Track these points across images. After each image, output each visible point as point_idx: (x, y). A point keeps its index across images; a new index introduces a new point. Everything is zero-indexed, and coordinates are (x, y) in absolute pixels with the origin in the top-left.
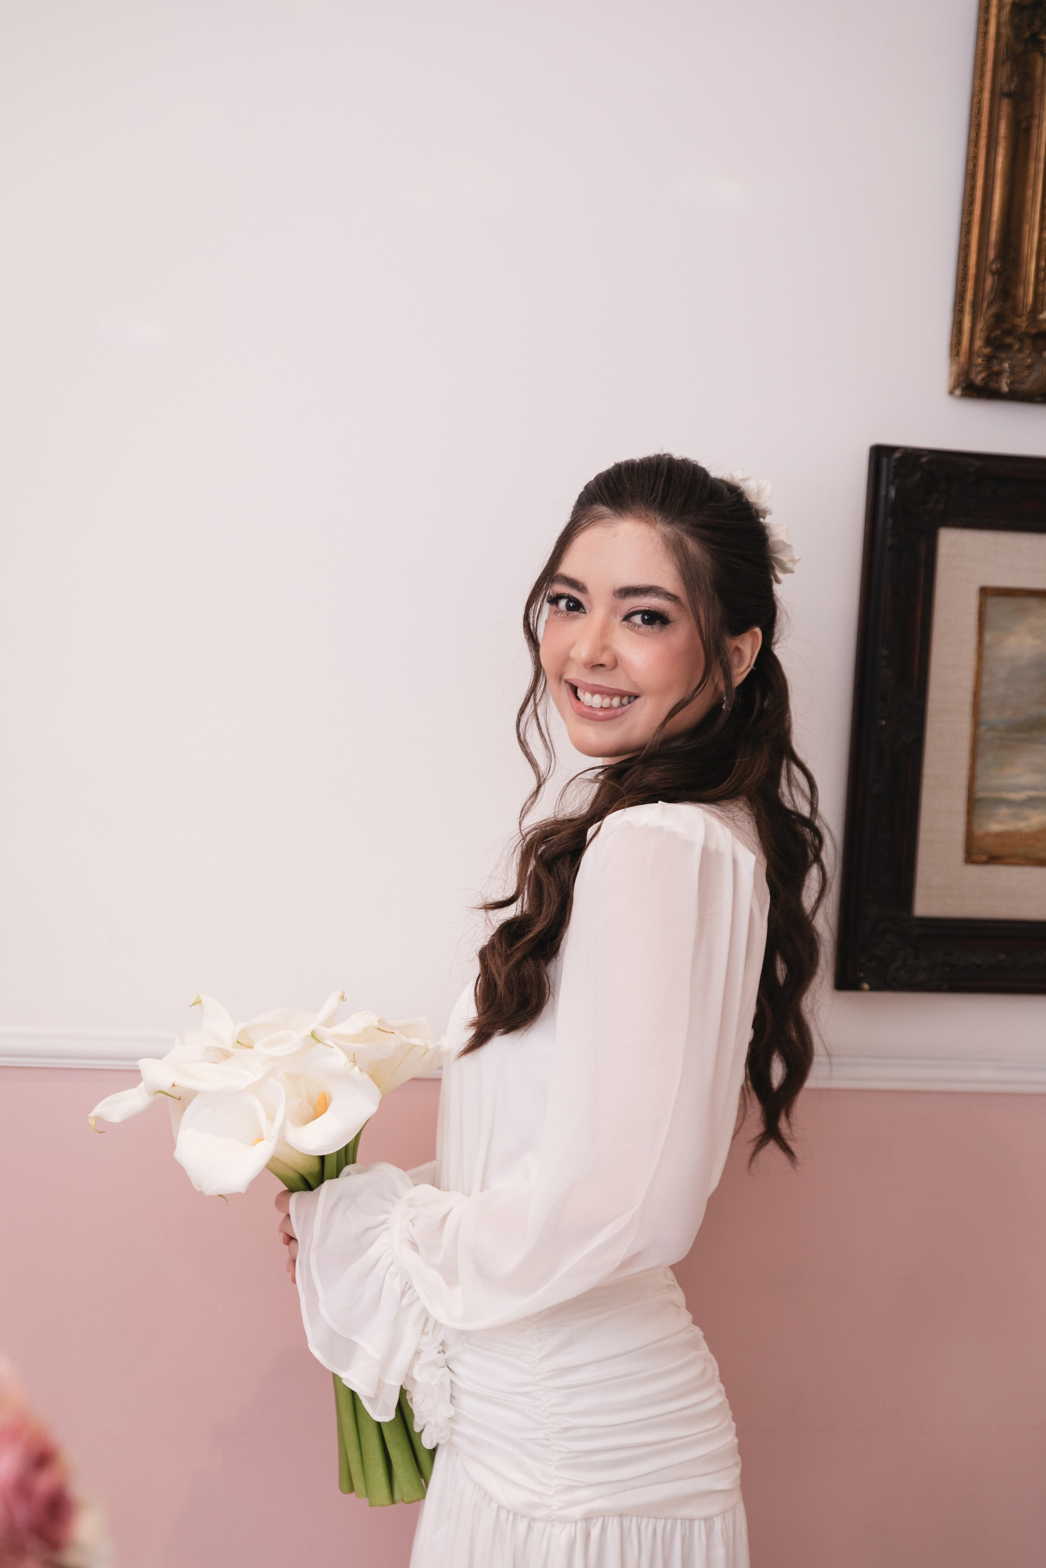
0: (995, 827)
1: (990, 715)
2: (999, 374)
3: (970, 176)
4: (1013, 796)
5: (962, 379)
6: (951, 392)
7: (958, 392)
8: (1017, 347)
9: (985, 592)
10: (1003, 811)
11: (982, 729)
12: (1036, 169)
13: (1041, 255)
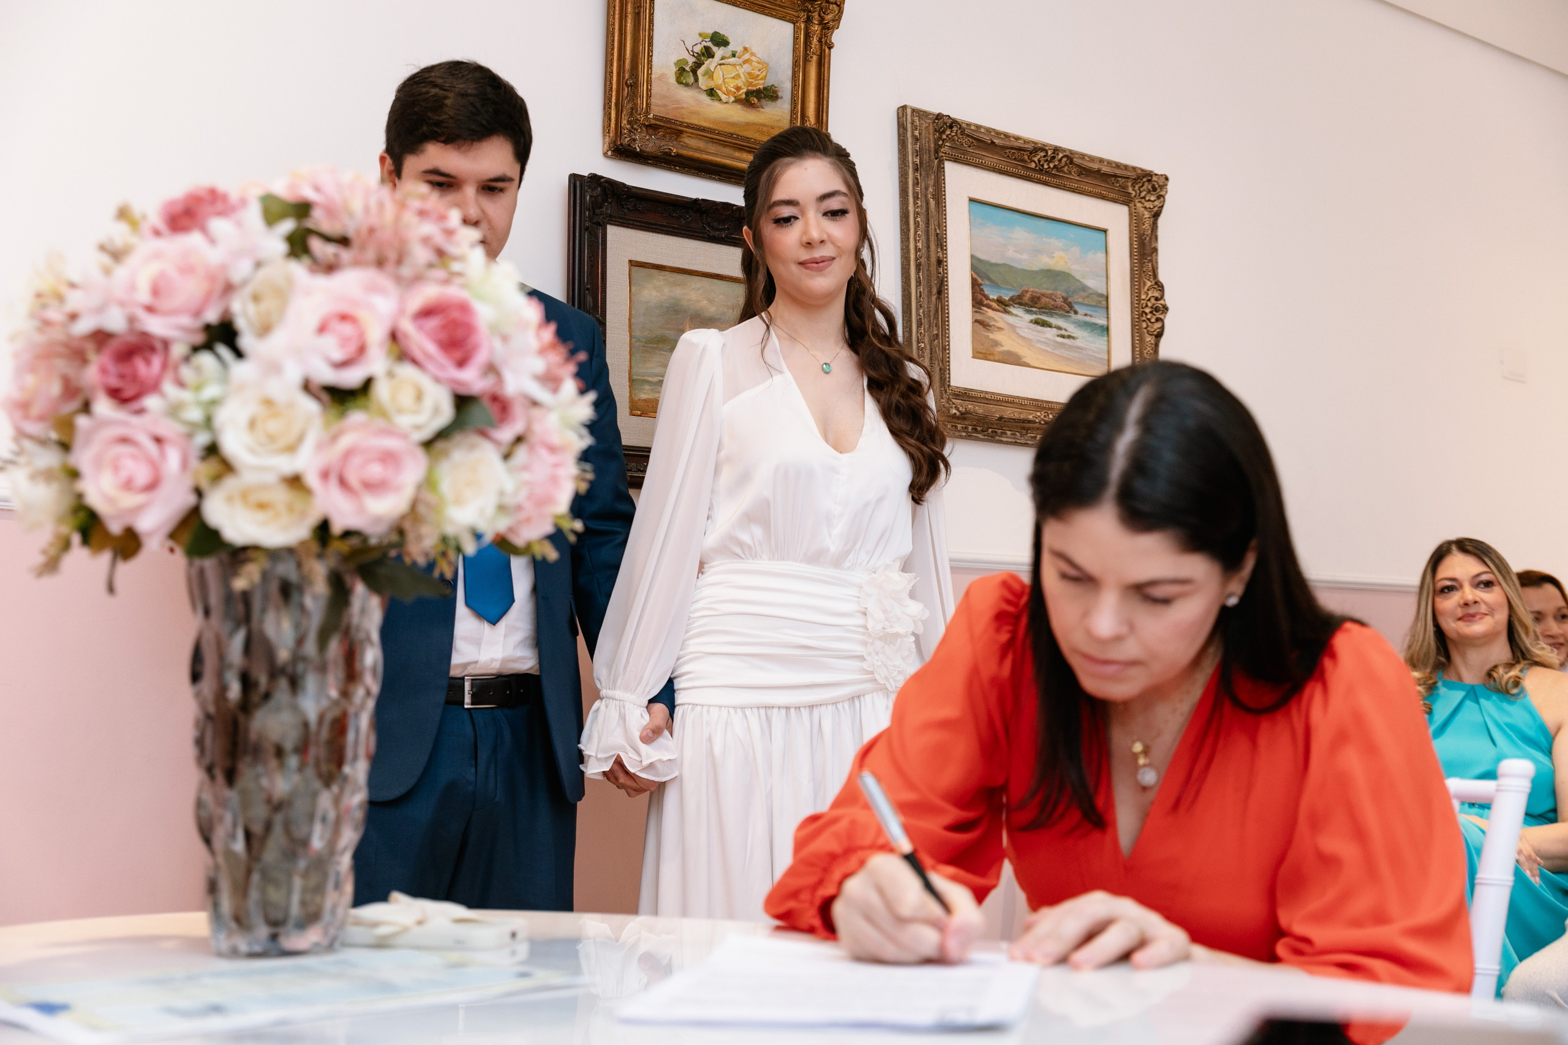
0: (643, 396)
1: (637, 333)
2: (634, 140)
3: (609, 34)
4: (650, 379)
5: (611, 145)
6: (605, 154)
7: (610, 153)
8: (639, 130)
9: (633, 264)
10: (647, 387)
11: (634, 340)
12: (643, 35)
13: (649, 82)
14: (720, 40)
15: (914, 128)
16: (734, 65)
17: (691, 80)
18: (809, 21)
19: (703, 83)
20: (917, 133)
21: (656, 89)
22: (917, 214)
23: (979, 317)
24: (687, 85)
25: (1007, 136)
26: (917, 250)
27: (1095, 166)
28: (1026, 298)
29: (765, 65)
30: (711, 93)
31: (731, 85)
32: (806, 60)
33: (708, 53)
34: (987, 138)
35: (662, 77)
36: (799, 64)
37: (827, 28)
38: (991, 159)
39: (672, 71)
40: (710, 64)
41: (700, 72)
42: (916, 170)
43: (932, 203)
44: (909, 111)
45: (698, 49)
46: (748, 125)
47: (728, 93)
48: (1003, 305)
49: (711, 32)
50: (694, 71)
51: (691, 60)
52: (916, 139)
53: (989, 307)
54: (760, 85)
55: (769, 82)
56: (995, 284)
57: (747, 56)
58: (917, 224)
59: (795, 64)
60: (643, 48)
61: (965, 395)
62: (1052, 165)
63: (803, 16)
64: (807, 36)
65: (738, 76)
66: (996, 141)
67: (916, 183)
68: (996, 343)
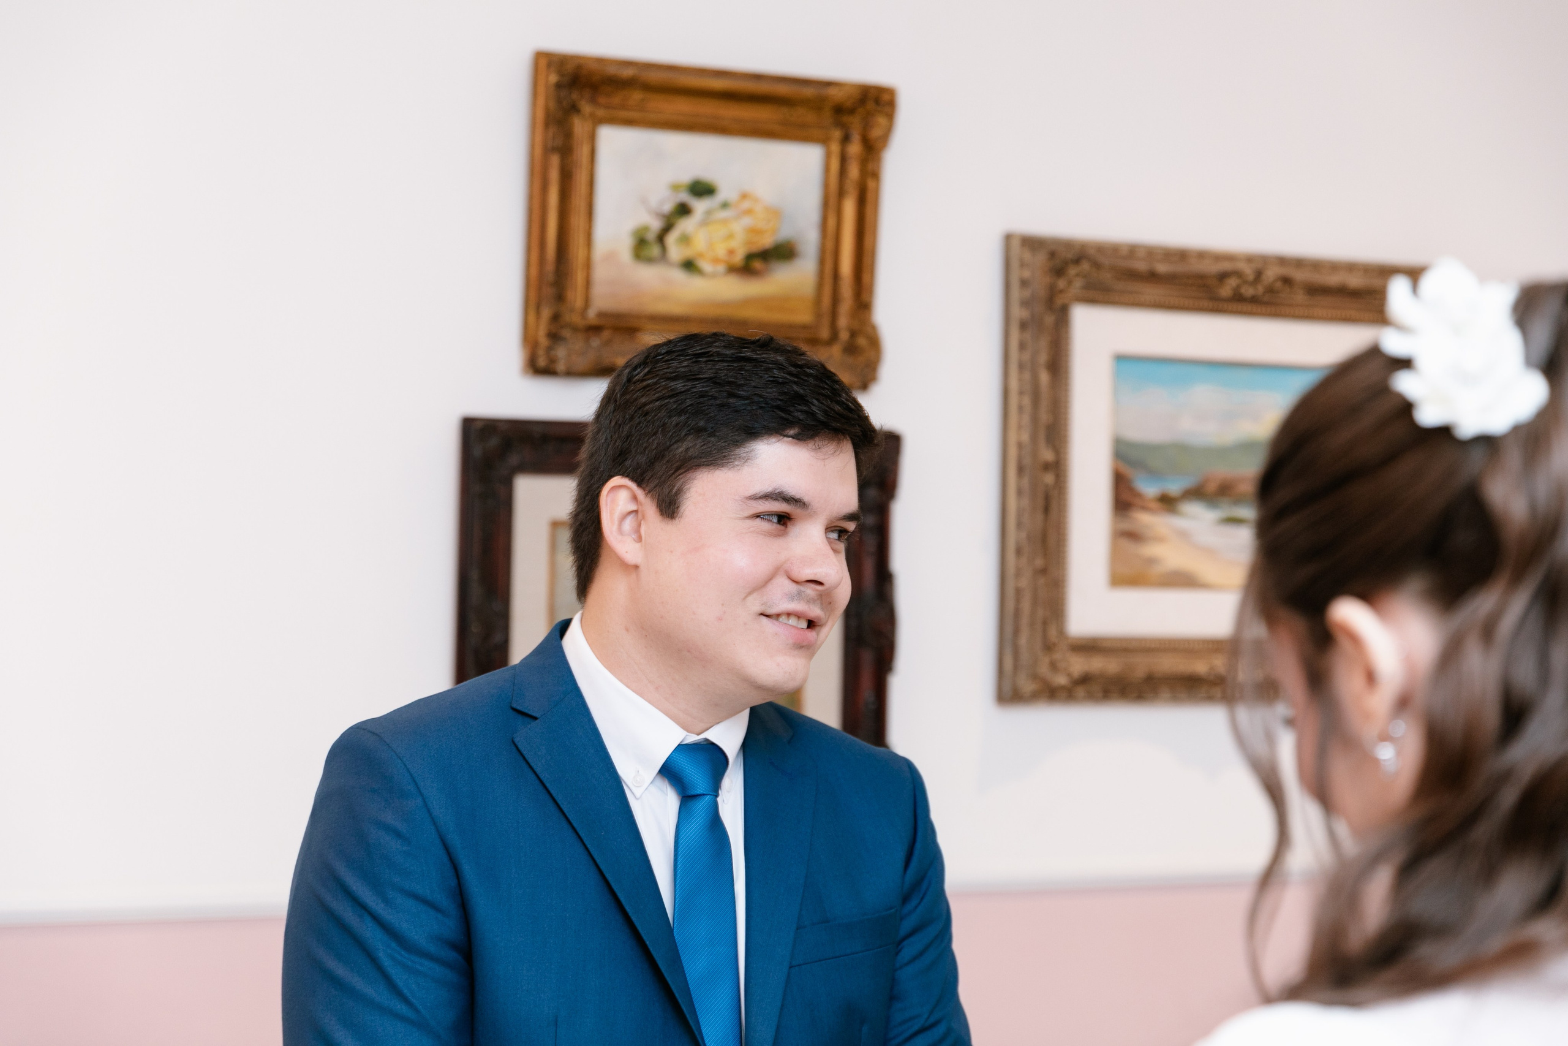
2: (557, 358)
5: (530, 362)
6: (524, 372)
7: (528, 371)
8: (570, 337)
9: (552, 525)
12: (578, 202)
13: (588, 265)
14: (702, 189)
15: (1022, 265)
16: (725, 221)
17: (655, 251)
18: (846, 139)
19: (675, 251)
20: (1027, 274)
21: (601, 273)
22: (1021, 393)
23: (1125, 526)
24: (650, 260)
25: (1182, 255)
26: (1020, 445)
27: (1334, 280)
28: (1212, 487)
29: (775, 213)
30: (689, 265)
31: (721, 251)
32: (841, 193)
33: (683, 210)
34: (1141, 266)
35: (611, 256)
36: (831, 204)
37: (872, 150)
38: (1152, 292)
39: (625, 247)
40: (685, 225)
41: (671, 239)
42: (1023, 326)
43: (1044, 377)
44: (1016, 244)
45: (668, 207)
46: (747, 302)
47: (716, 261)
48: (1168, 503)
49: (686, 177)
50: (661, 238)
51: (656, 225)
52: (1024, 283)
53: (1145, 508)
54: (767, 241)
55: (785, 233)
56: (1154, 474)
57: (746, 205)
58: (1021, 409)
59: (825, 204)
60: (577, 221)
61: (1090, 647)
62: (1260, 289)
63: (837, 134)
64: (844, 160)
65: (730, 236)
66: (1162, 268)
67: (1022, 346)
68: (1151, 561)
